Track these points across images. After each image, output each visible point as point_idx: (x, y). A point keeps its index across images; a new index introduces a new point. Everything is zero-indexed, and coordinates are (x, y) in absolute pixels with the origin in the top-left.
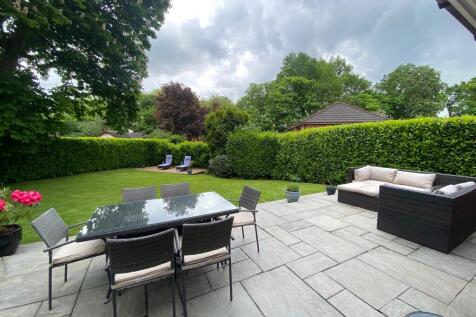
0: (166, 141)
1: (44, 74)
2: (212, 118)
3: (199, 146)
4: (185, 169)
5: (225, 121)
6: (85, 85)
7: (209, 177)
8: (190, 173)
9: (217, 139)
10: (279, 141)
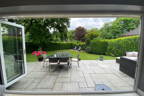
0: (75, 43)
1: (51, 29)
2: (87, 36)
3: (84, 44)
4: (79, 50)
5: (91, 37)
6: (58, 30)
7: (85, 53)
8: (80, 52)
9: (88, 42)
10: (108, 43)
